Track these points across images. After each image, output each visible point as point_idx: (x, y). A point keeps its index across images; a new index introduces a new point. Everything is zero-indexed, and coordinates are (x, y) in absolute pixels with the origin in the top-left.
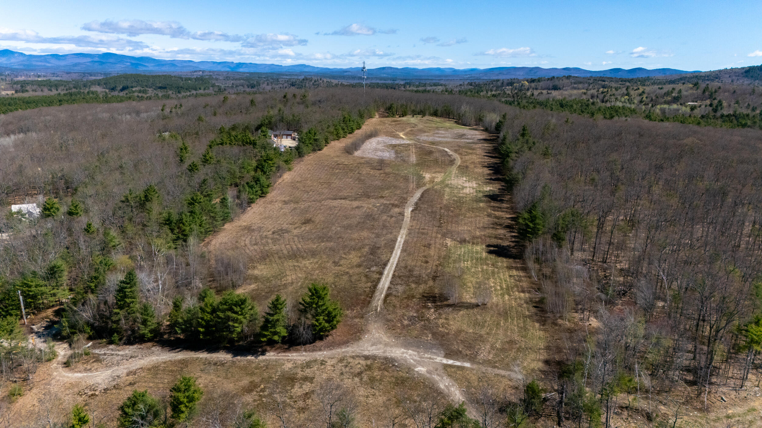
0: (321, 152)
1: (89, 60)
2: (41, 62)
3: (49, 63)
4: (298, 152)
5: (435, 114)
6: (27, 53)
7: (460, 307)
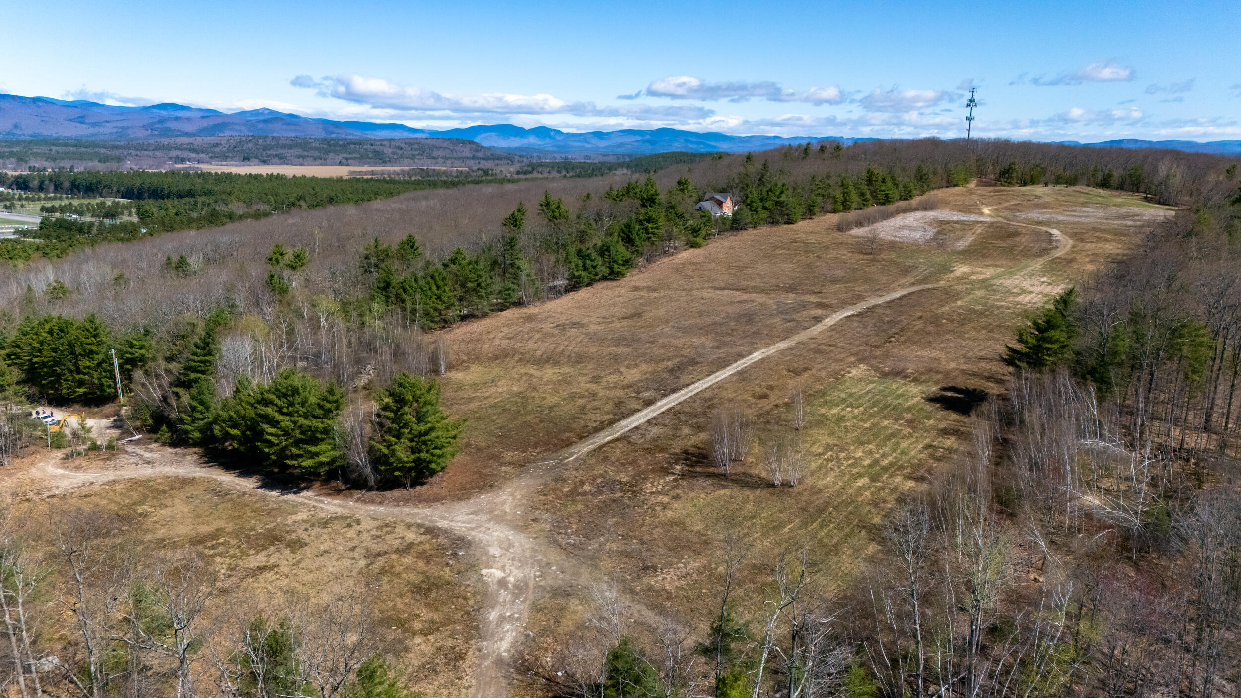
0: (791, 226)
1: (639, 138)
2: (579, 141)
3: (589, 143)
4: (735, 225)
5: (1105, 184)
6: (565, 130)
7: (732, 480)
